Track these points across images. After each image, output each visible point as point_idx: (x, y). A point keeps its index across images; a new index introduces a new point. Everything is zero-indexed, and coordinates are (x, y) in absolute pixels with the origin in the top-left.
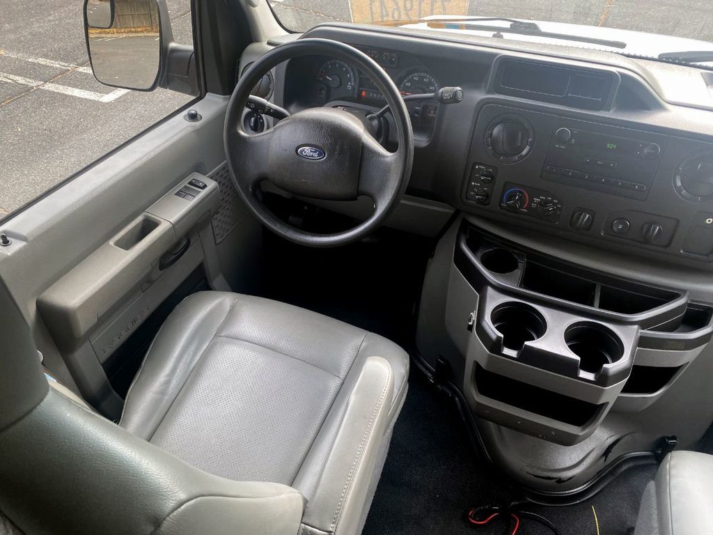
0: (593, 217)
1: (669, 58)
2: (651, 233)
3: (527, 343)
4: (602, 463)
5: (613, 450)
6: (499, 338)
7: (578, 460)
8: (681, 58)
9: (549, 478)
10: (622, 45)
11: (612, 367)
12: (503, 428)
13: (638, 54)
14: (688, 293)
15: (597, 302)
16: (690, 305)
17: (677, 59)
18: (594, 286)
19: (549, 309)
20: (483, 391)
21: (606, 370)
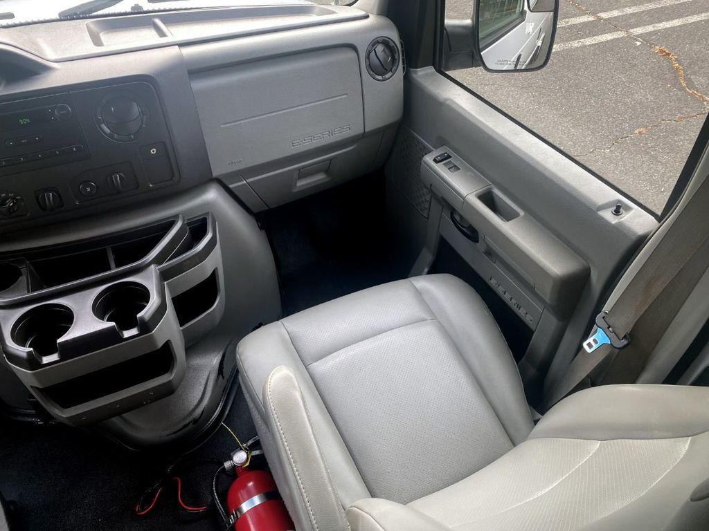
0: (57, 192)
1: (67, 16)
2: (116, 184)
3: (59, 341)
4: (222, 382)
5: (224, 366)
6: (29, 353)
7: (200, 394)
8: (78, 13)
9: (186, 426)
10: (11, 16)
11: (146, 313)
12: (125, 415)
13: (29, 20)
14: (181, 216)
15: (113, 264)
16: (188, 224)
17: (76, 14)
18: (104, 253)
19: (69, 296)
20: (65, 405)
21: (142, 319)
